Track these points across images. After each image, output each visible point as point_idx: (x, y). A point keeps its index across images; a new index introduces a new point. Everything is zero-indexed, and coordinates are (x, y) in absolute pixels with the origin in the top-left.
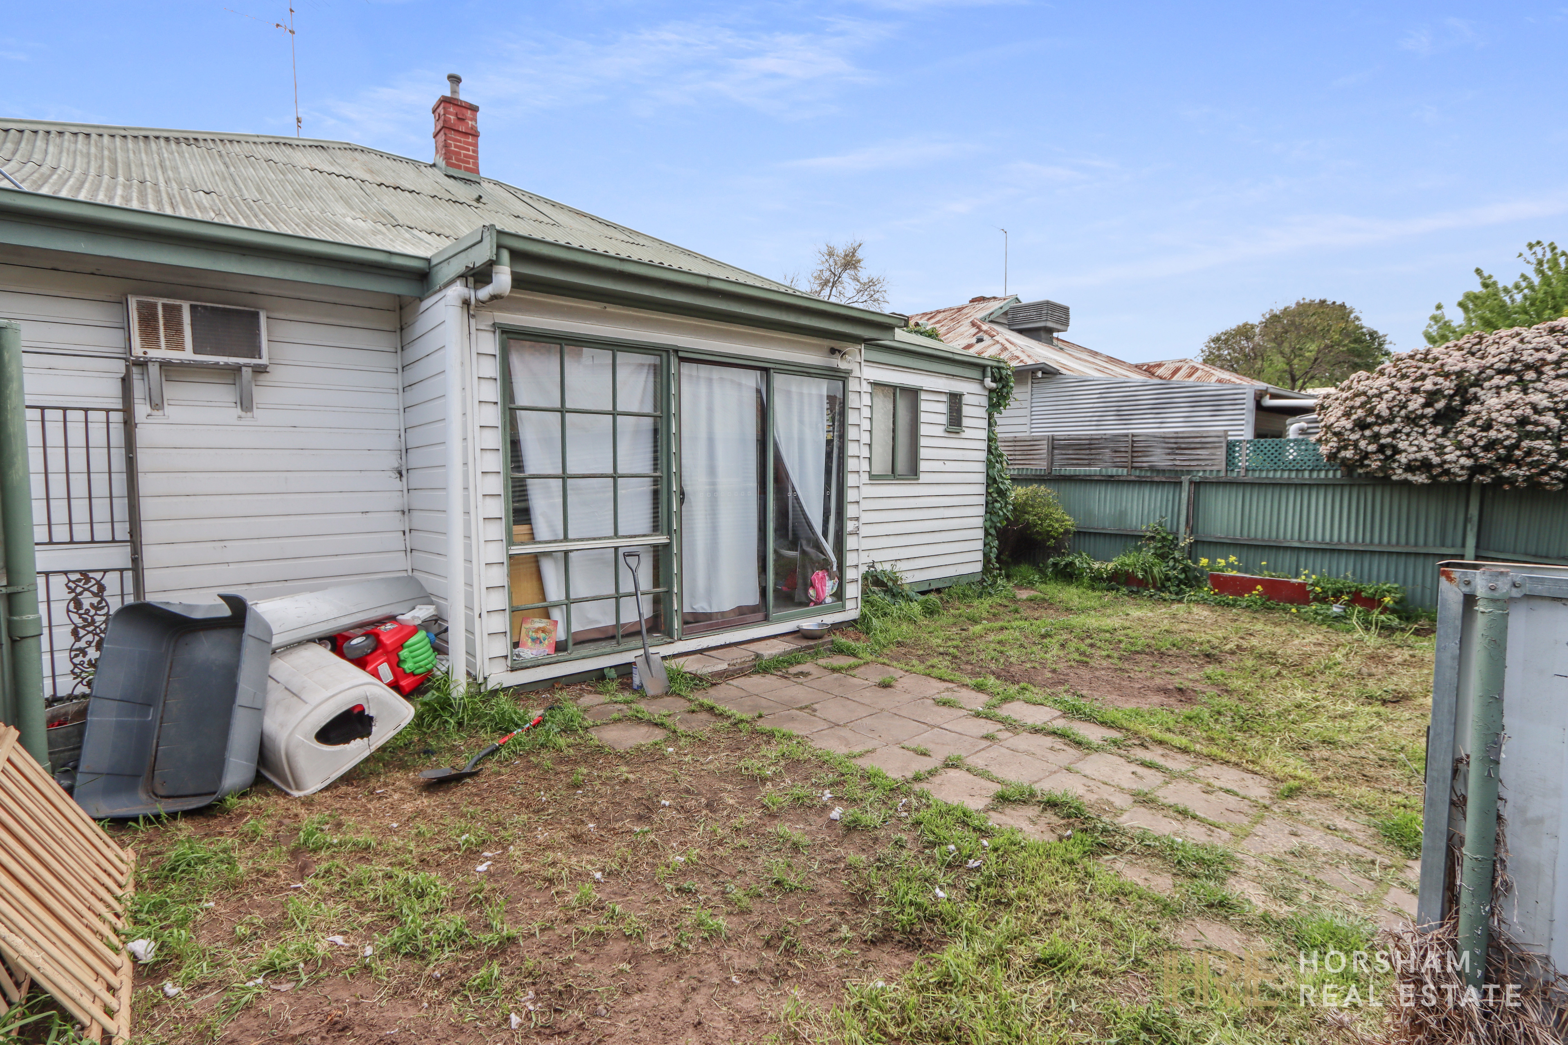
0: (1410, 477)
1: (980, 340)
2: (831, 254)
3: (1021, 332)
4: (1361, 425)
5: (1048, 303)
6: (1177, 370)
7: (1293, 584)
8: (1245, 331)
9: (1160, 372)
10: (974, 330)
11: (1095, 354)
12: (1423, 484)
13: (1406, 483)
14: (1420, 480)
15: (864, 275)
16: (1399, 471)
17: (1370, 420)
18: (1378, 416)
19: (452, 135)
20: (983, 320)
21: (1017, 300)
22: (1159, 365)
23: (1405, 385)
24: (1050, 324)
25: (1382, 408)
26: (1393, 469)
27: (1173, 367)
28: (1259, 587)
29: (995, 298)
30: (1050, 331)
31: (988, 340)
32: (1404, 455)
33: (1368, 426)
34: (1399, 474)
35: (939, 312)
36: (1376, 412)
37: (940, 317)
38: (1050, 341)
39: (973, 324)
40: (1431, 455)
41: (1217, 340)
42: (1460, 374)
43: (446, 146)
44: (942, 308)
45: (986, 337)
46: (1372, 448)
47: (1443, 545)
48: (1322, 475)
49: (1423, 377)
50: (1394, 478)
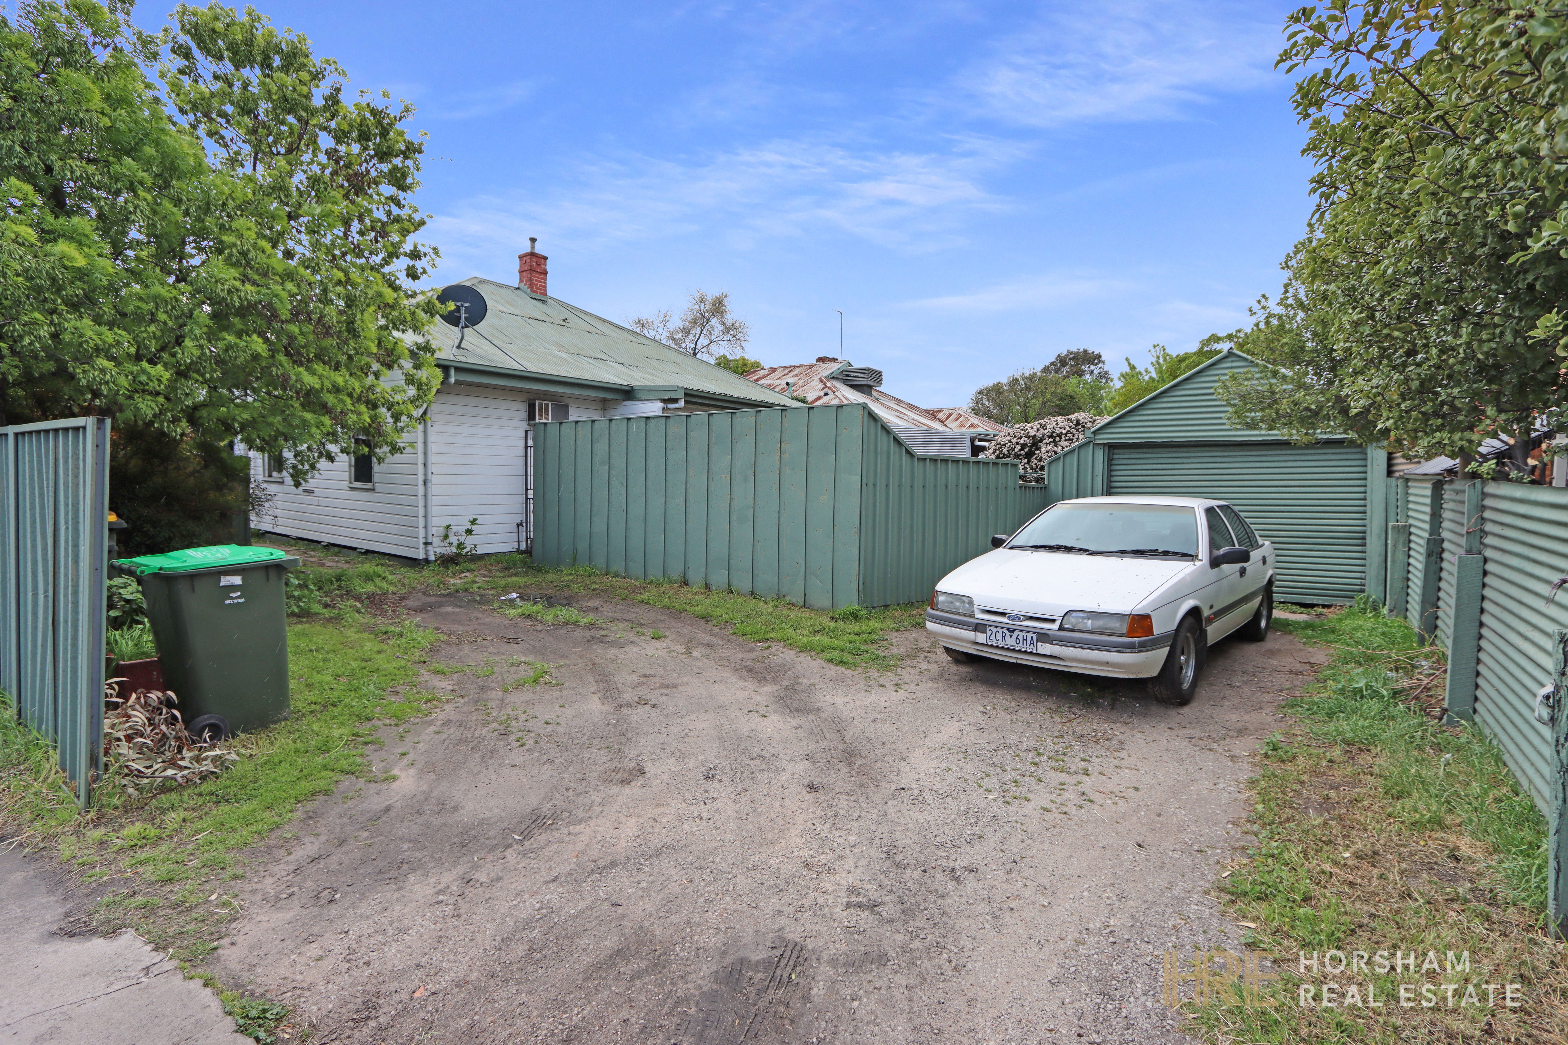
1: (826, 394)
2: (702, 300)
3: (852, 386)
5: (869, 369)
6: (950, 415)
8: (997, 389)
9: (940, 416)
10: (822, 386)
11: (899, 401)
15: (729, 319)
19: (534, 274)
20: (827, 378)
21: (850, 365)
22: (940, 411)
23: (1014, 440)
24: (870, 383)
25: (1005, 450)
27: (947, 413)
29: (835, 360)
30: (870, 387)
31: (831, 395)
35: (796, 367)
37: (797, 371)
38: (870, 394)
39: (821, 381)
41: (980, 393)
42: (1034, 436)
43: (531, 280)
44: (798, 364)
45: (830, 392)
49: (1021, 438)
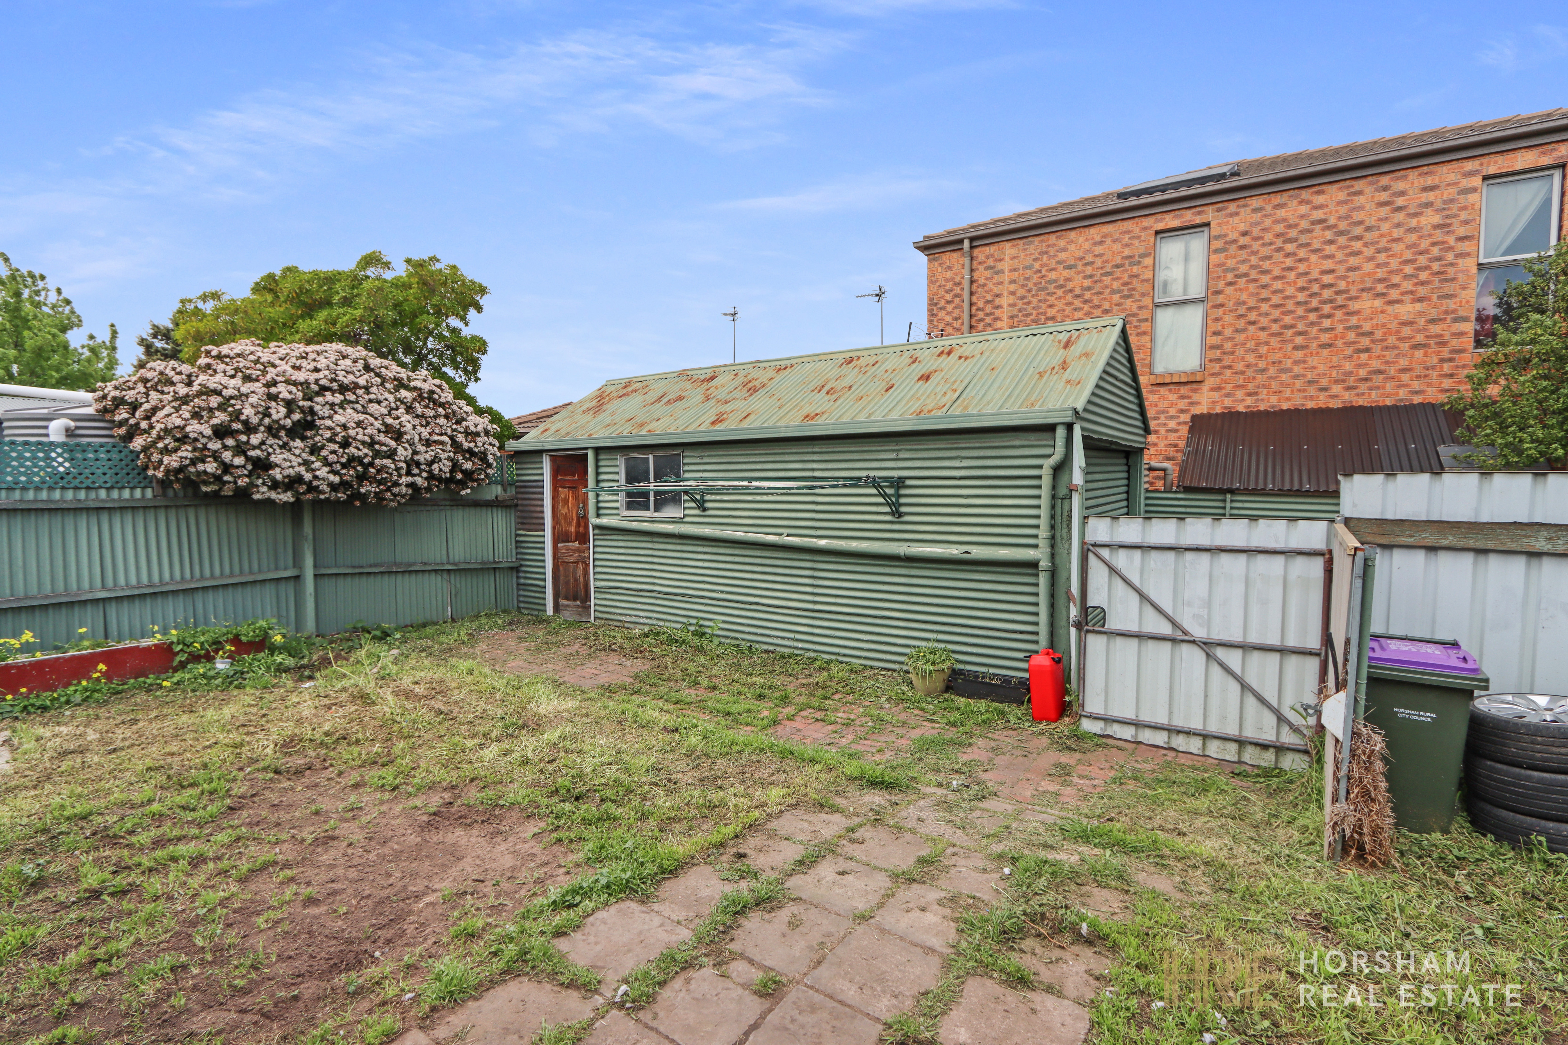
0: (273, 495)
4: (220, 432)
7: (148, 648)
12: (286, 503)
13: (269, 502)
14: (285, 499)
16: (265, 489)
17: (237, 426)
18: (246, 423)
26: (257, 486)
28: (102, 667)
32: (278, 470)
33: (232, 433)
34: (262, 492)
36: (243, 417)
40: (302, 470)
46: (239, 461)
47: (277, 569)
48: (126, 494)
50: (256, 497)
